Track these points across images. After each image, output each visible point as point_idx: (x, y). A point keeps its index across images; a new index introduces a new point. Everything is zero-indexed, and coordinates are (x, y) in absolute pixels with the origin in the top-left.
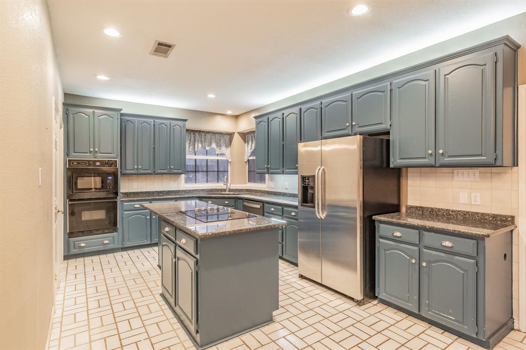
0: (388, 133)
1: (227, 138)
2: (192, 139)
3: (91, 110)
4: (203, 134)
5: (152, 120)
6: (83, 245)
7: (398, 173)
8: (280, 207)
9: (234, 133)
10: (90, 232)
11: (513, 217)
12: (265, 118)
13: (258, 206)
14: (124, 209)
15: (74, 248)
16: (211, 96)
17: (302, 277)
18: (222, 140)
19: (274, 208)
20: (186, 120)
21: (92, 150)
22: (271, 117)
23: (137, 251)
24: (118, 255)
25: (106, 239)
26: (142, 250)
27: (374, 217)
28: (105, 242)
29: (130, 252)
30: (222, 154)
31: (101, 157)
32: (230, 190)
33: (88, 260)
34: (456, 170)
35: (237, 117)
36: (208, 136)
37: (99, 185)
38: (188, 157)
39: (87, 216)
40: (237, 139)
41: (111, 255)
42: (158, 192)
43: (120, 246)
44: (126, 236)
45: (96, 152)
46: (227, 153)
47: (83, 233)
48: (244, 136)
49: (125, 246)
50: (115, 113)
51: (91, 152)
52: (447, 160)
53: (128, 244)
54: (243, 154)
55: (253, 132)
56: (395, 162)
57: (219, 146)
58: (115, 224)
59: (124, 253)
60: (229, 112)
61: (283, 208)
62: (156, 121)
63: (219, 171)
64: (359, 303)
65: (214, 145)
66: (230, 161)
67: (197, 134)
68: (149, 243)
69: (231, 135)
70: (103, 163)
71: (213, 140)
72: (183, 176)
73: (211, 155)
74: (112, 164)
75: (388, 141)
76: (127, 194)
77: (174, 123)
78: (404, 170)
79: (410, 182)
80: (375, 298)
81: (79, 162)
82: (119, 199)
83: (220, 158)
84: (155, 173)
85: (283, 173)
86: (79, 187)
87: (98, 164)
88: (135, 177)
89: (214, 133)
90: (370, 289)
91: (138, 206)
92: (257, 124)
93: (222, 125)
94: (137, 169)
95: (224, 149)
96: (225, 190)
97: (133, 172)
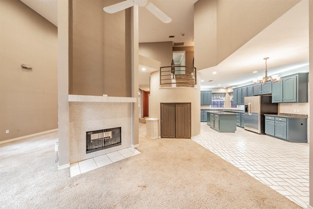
0: (271, 94)
4: (216, 94)
7: (277, 104)
11: (307, 115)
12: (236, 89)
17: (245, 129)
18: (222, 95)
20: (212, 91)
22: (238, 89)
27: (264, 115)
30: (222, 99)
32: (225, 110)
34: (293, 103)
35: (227, 88)
36: (218, 94)
38: (212, 100)
40: (227, 95)
46: (223, 99)
48: (230, 94)
52: (286, 101)
54: (229, 99)
55: (232, 92)
56: (273, 101)
57: (221, 97)
60: (224, 87)
63: (222, 104)
64: (260, 134)
65: (219, 97)
66: (225, 101)
67: (214, 94)
69: (225, 93)
71: (219, 96)
72: (210, 105)
73: (218, 99)
75: (271, 96)
77: (208, 92)
78: (279, 103)
79: (281, 107)
80: (266, 134)
84: (204, 105)
85: (242, 105)
89: (220, 93)
90: (263, 131)
92: (234, 91)
93: (222, 91)
95: (222, 98)
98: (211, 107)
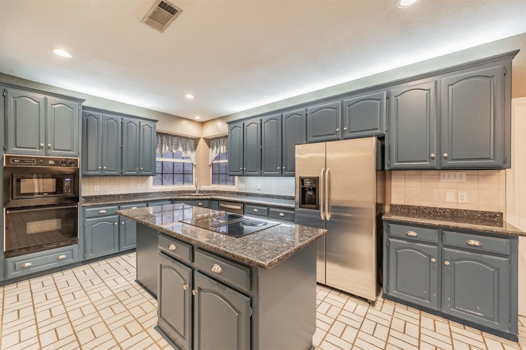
1: (192, 142)
2: (160, 141)
3: (42, 96)
4: (170, 138)
5: (120, 118)
6: (27, 265)
8: (266, 208)
9: (200, 138)
10: (39, 248)
11: (501, 214)
12: (240, 124)
13: (239, 208)
14: (86, 216)
15: (15, 270)
16: (189, 96)
18: (188, 144)
19: (257, 209)
20: (156, 121)
21: (42, 145)
22: (247, 123)
23: (103, 263)
24: (79, 270)
25: (62, 254)
26: (110, 261)
27: (384, 218)
28: (61, 257)
29: (94, 265)
30: (188, 158)
31: (55, 154)
32: (200, 192)
33: (36, 283)
34: (442, 173)
35: (202, 123)
36: (175, 139)
37: (53, 189)
38: (158, 159)
39: (34, 227)
40: (202, 143)
41: (70, 271)
42: (125, 195)
43: (82, 259)
44: (89, 247)
45: (49, 148)
46: (191, 157)
47: (28, 250)
48: (210, 142)
49: (87, 259)
50: (77, 103)
51: (41, 148)
53: (91, 256)
54: (207, 158)
55: (227, 136)
57: (185, 150)
58: (74, 234)
59: (86, 267)
60: (198, 118)
61: (268, 209)
62: (124, 118)
63: (184, 174)
65: (180, 149)
66: (195, 164)
67: (164, 137)
68: (117, 251)
69: (196, 140)
70: (58, 162)
71: (180, 144)
72: (151, 178)
74: (71, 163)
76: (88, 199)
77: (143, 123)
78: (387, 172)
79: (393, 183)
81: (22, 160)
82: (80, 204)
83: (185, 161)
84: (122, 175)
85: (261, 175)
86: (22, 192)
87: (51, 162)
88: (97, 179)
89: (181, 137)
91: (104, 211)
92: (231, 130)
93: (188, 129)
94: (101, 170)
95: (189, 153)
96: (195, 192)
97: (96, 173)
98: (154, 184)
